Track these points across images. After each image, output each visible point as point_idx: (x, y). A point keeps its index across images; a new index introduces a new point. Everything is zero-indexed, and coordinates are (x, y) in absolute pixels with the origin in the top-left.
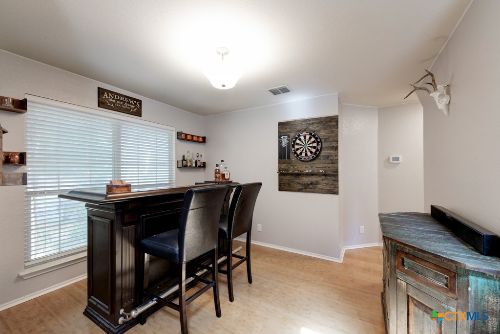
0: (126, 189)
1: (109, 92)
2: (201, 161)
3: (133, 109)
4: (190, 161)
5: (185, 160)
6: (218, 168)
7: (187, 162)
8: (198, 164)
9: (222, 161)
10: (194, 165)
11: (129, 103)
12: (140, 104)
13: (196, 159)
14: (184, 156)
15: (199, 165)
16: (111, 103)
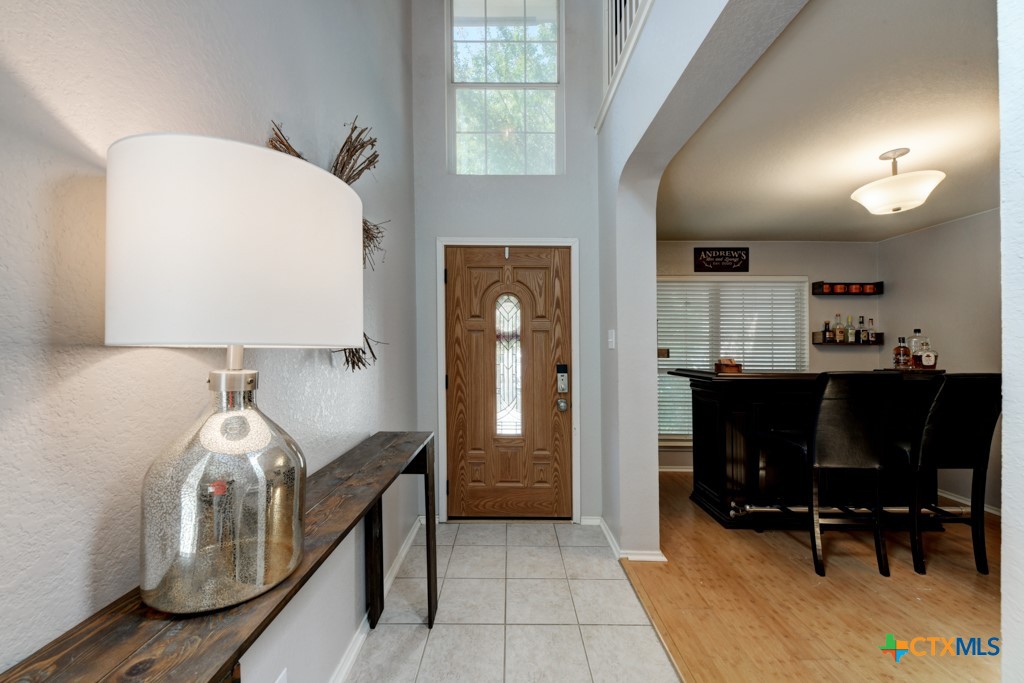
0: (735, 369)
1: (705, 250)
2: (871, 332)
3: (736, 263)
4: (841, 332)
5: (829, 331)
6: (902, 345)
7: (835, 335)
8: (863, 337)
9: (917, 331)
10: (851, 339)
11: (732, 257)
12: (747, 255)
13: (857, 326)
14: (827, 324)
15: (865, 339)
16: (708, 263)
